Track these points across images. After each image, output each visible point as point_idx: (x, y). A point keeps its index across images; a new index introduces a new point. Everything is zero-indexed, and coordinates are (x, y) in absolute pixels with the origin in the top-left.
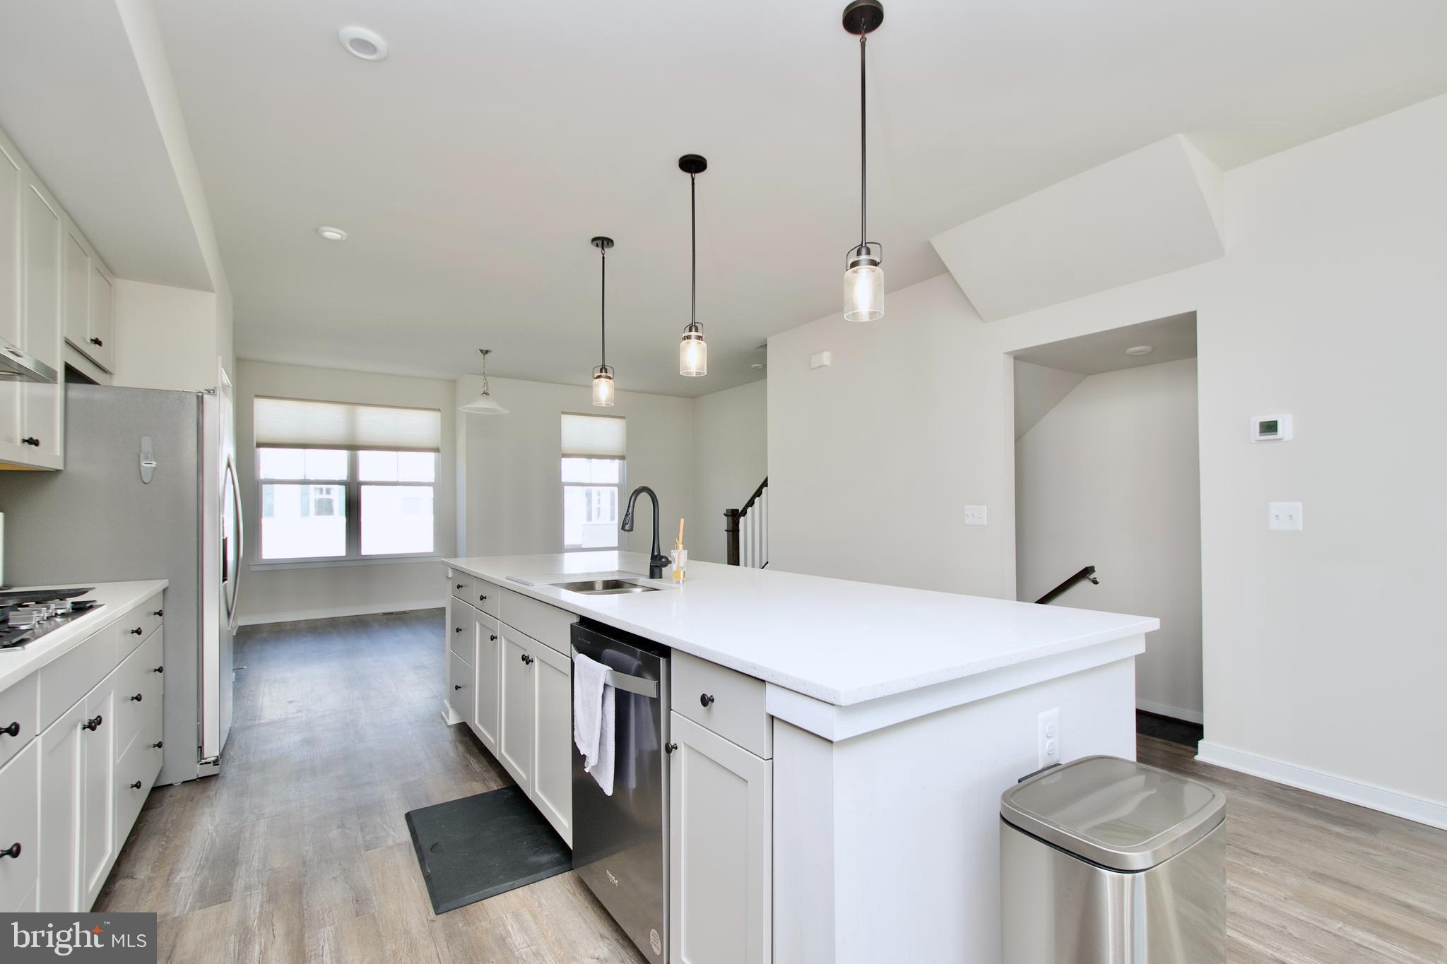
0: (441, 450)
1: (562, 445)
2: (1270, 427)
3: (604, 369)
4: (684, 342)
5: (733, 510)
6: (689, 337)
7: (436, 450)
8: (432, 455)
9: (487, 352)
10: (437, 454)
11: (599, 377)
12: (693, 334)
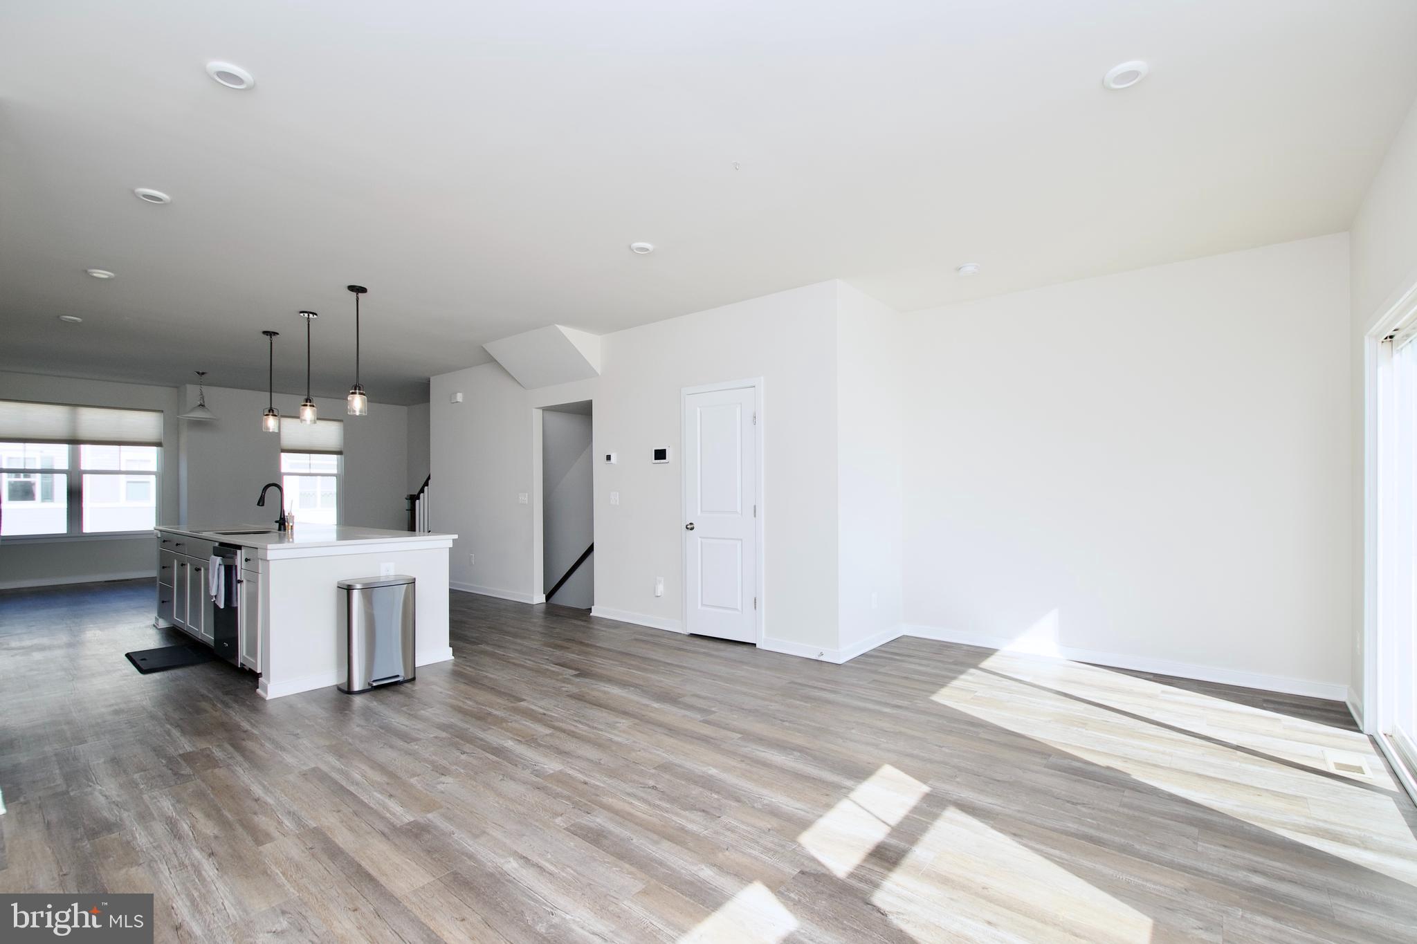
0: (164, 445)
1: (282, 442)
2: (609, 458)
3: (271, 410)
4: (303, 407)
5: (411, 495)
6: (306, 405)
7: (158, 444)
8: (154, 449)
9: (203, 374)
10: (159, 448)
11: (267, 415)
12: (308, 404)
